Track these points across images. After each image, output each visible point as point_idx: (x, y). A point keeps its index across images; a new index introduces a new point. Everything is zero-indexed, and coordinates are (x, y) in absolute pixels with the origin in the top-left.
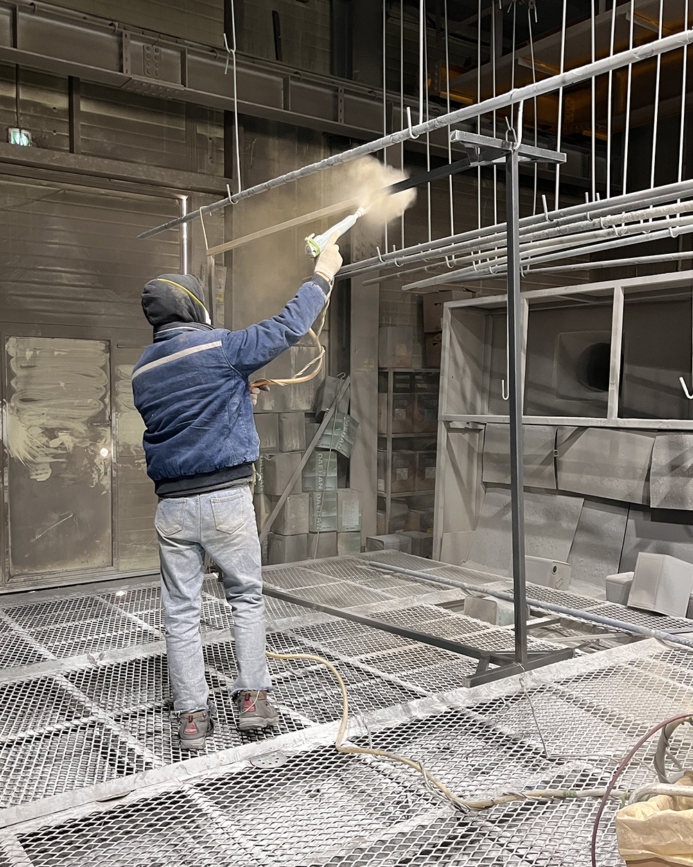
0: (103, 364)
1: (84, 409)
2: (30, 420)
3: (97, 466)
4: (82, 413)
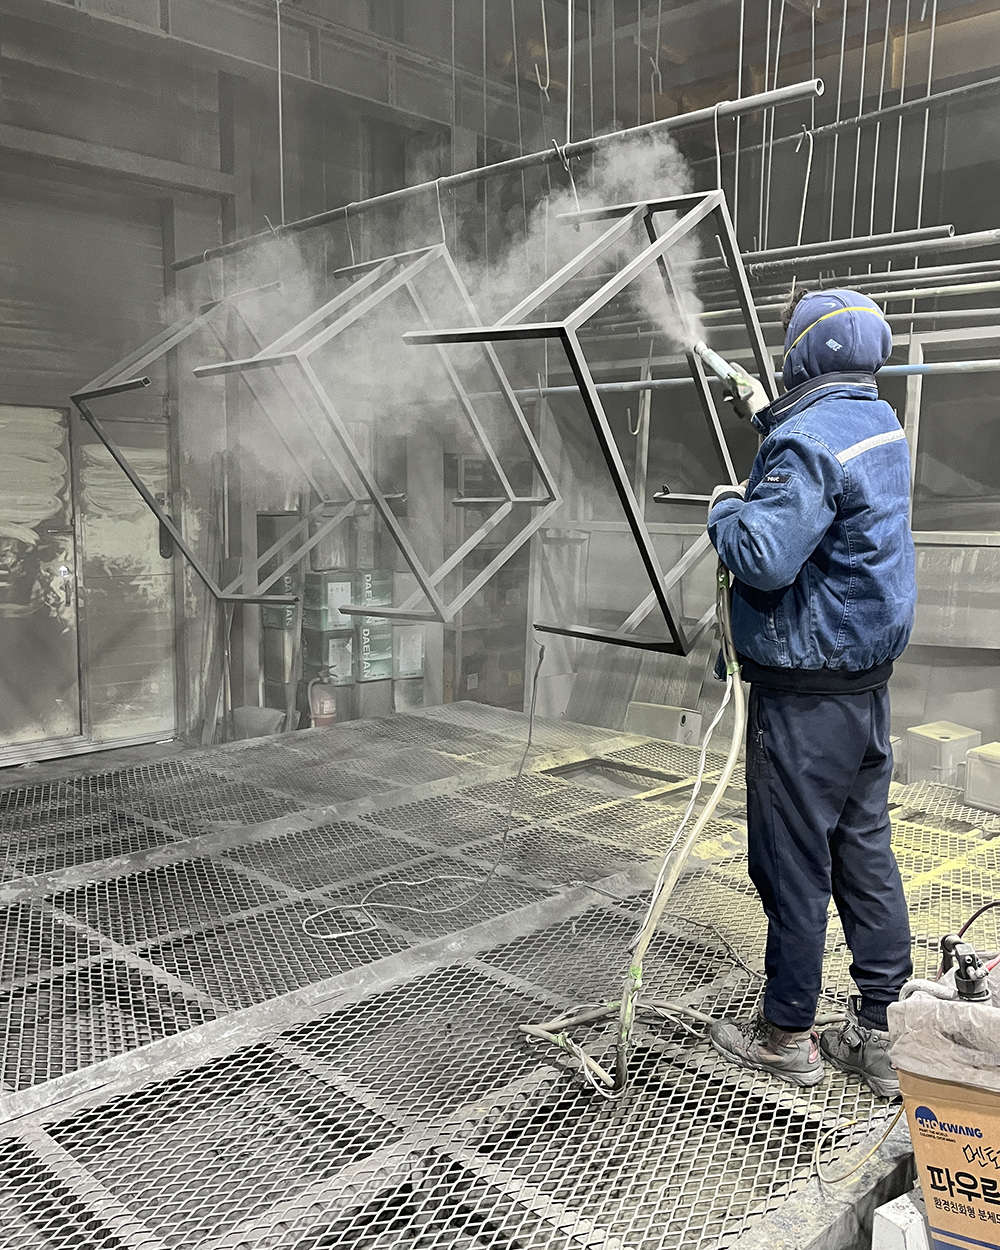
0: (59, 443)
1: (32, 510)
3: (54, 593)
4: (29, 515)
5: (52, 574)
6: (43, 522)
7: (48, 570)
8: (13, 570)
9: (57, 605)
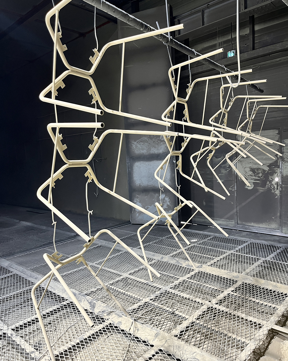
0: (277, 139)
1: (267, 160)
2: (246, 165)
3: (273, 185)
4: (267, 162)
5: (273, 180)
6: (270, 164)
7: (271, 178)
8: (261, 178)
9: (274, 189)
